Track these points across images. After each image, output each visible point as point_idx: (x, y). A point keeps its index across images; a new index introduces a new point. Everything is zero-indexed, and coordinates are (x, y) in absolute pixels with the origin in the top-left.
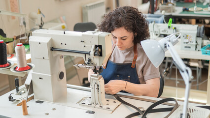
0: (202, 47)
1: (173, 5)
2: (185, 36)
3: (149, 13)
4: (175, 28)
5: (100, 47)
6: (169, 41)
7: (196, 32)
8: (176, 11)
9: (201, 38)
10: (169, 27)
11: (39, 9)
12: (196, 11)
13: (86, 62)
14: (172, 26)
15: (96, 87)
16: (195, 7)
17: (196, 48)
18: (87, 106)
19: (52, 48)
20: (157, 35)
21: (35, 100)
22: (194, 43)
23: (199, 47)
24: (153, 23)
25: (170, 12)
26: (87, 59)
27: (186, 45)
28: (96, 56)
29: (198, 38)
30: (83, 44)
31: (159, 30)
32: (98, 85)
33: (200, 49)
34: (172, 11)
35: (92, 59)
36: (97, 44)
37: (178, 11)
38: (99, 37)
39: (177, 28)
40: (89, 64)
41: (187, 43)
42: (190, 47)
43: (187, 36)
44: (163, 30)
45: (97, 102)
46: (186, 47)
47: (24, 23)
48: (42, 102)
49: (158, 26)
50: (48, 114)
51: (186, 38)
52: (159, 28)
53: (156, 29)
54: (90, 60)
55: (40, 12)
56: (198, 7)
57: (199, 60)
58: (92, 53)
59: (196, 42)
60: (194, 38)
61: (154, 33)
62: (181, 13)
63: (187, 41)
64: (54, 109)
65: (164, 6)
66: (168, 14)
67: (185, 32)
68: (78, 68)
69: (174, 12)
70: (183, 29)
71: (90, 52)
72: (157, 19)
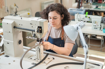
0: (104, 28)
1: (91, 4)
2: (95, 22)
3: (77, 8)
4: (89, 17)
5: (41, 27)
6: (80, 26)
7: (101, 20)
8: (92, 7)
9: (103, 24)
10: (86, 17)
11: (15, 4)
12: (102, 8)
13: (33, 36)
14: (88, 16)
15: (38, 50)
16: (102, 6)
17: (100, 29)
18: (33, 60)
19: (15, 26)
20: (79, 20)
21: (5, 55)
22: (100, 26)
23: (102, 29)
24: (77, 14)
25: (89, 8)
26: (33, 34)
27: (95, 27)
28: (38, 33)
29: (102, 23)
30: (31, 26)
31: (80, 18)
32: (39, 49)
33: (103, 30)
34: (90, 7)
35: (36, 34)
36: (39, 26)
37: (93, 8)
38: (40, 22)
39: (90, 17)
40: (34, 37)
41: (95, 26)
42: (97, 28)
43: (96, 22)
44: (83, 18)
45: (39, 58)
46: (95, 28)
47: (8, 11)
48: (9, 56)
49: (80, 16)
50: (10, 64)
51: (95, 23)
52: (81, 17)
53: (79, 18)
54: (35, 35)
55: (15, 5)
56: (103, 6)
57: (102, 36)
58: (36, 31)
59: (101, 26)
60: (99, 23)
61: (77, 20)
62: (95, 9)
63: (95, 25)
64: (14, 61)
65: (86, 5)
66: (87, 9)
67: (95, 20)
68: (29, 39)
69: (91, 8)
70: (93, 18)
71: (35, 30)
72: (81, 12)
